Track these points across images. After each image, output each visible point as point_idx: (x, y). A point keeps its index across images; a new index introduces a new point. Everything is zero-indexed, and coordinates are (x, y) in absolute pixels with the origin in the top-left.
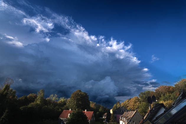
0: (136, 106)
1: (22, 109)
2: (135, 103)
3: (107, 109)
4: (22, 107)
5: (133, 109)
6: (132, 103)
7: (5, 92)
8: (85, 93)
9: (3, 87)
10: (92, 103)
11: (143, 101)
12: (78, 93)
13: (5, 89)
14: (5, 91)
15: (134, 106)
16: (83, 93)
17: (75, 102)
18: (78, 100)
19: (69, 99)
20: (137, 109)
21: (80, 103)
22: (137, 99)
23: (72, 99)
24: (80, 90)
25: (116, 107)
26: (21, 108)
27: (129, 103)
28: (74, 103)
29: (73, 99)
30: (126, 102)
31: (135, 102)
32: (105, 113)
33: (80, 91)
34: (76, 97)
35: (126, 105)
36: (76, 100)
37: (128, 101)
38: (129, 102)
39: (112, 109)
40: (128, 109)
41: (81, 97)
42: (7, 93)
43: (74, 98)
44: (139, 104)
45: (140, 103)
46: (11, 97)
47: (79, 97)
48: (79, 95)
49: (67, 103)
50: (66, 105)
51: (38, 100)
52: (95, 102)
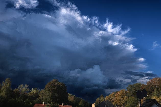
0: (123, 100)
2: (122, 97)
3: (88, 103)
5: (120, 104)
6: (119, 97)
8: (62, 83)
10: (71, 95)
11: (132, 96)
12: (55, 84)
15: (120, 100)
16: (60, 83)
17: (50, 95)
18: (54, 92)
19: (43, 91)
20: (124, 104)
21: (56, 95)
22: (125, 93)
25: (100, 101)
27: (115, 97)
28: (49, 95)
29: (48, 90)
30: (112, 96)
31: (122, 96)
33: (57, 81)
34: (52, 88)
35: (111, 99)
36: (51, 92)
37: (114, 95)
38: (115, 95)
39: (94, 104)
40: (113, 104)
41: (58, 88)
44: (126, 98)
45: (128, 98)
47: (55, 88)
48: (55, 86)
49: (39, 96)
50: (39, 97)
51: (3, 91)
52: (74, 95)
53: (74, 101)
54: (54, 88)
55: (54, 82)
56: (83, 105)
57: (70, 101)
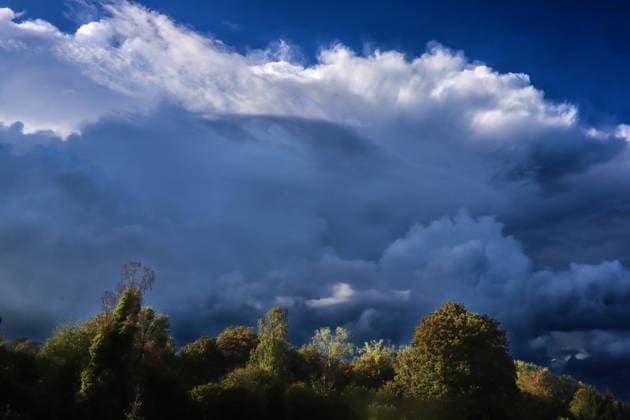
1: (199, 398)
4: (200, 388)
7: (126, 323)
8: (484, 318)
9: (114, 302)
10: (530, 368)
12: (452, 321)
13: (124, 311)
14: (123, 319)
16: (477, 317)
17: (438, 366)
18: (451, 355)
19: (406, 349)
21: (462, 367)
23: (423, 352)
24: (457, 307)
26: (196, 392)
28: (432, 369)
29: (426, 348)
33: (459, 310)
34: (442, 339)
36: (439, 357)
41: (465, 341)
42: (132, 329)
43: (429, 343)
46: (149, 344)
47: (456, 341)
48: (455, 331)
49: (396, 371)
50: (396, 378)
51: (263, 355)
52: (544, 366)
53: (545, 393)
54: (453, 338)
55: (446, 315)
56: (591, 412)
57: (529, 394)
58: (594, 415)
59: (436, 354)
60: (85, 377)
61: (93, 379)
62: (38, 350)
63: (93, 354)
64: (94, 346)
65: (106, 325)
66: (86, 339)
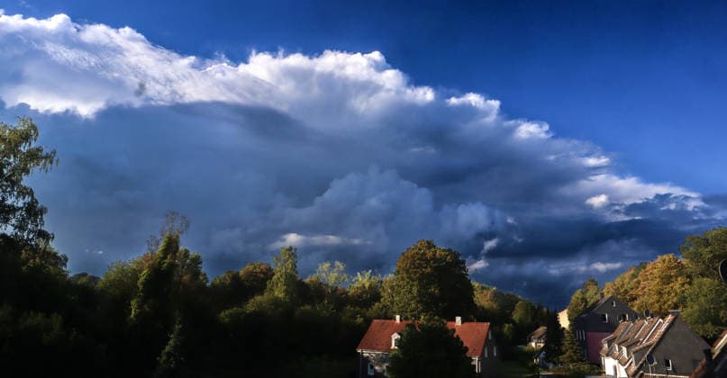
0: (669, 293)
1: (227, 320)
2: (664, 283)
3: (545, 310)
4: (227, 312)
5: (661, 308)
6: (653, 285)
7: (167, 261)
8: (450, 250)
9: (157, 244)
10: (483, 288)
11: (702, 275)
12: (424, 254)
13: (166, 251)
14: (165, 258)
15: (660, 293)
16: (444, 250)
17: (415, 290)
18: (424, 281)
19: (390, 277)
20: (676, 307)
21: (434, 290)
22: (674, 268)
23: (403, 279)
24: (428, 242)
25: (584, 300)
26: (224, 315)
27: (639, 282)
28: (410, 292)
29: (405, 275)
30: (627, 280)
31: (667, 280)
32: (538, 327)
33: (430, 245)
34: (418, 268)
35: (626, 292)
36: (416, 283)
37: (634, 276)
38: (640, 278)
39: (566, 311)
40: (635, 309)
41: (435, 269)
42: (172, 266)
43: (407, 272)
44: (683, 285)
45: (690, 283)
46: (186, 278)
47: (429, 270)
48: (427, 261)
49: (382, 294)
50: (382, 300)
51: (277, 284)
52: (493, 286)
53: (495, 306)
54: (426, 268)
55: (420, 249)
57: (483, 308)
58: (530, 320)
59: (413, 281)
60: (134, 303)
61: (140, 306)
62: (96, 284)
63: (141, 287)
64: (142, 279)
65: (151, 262)
66: (136, 273)
